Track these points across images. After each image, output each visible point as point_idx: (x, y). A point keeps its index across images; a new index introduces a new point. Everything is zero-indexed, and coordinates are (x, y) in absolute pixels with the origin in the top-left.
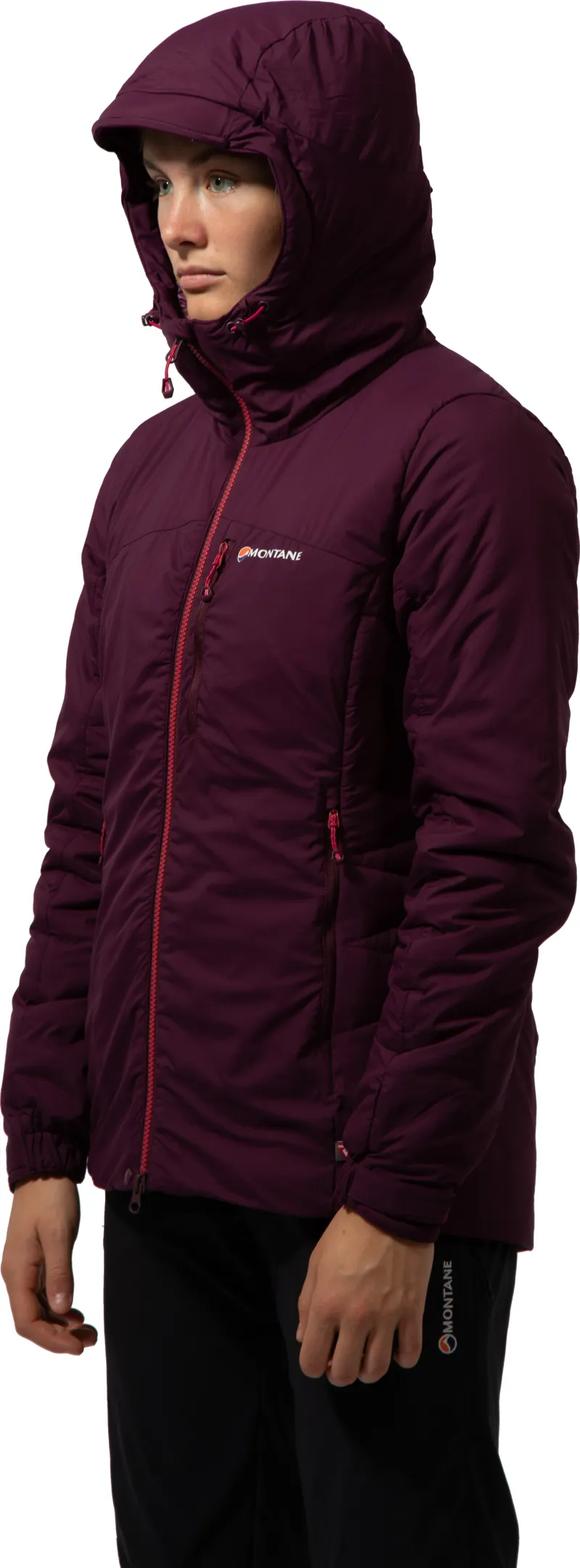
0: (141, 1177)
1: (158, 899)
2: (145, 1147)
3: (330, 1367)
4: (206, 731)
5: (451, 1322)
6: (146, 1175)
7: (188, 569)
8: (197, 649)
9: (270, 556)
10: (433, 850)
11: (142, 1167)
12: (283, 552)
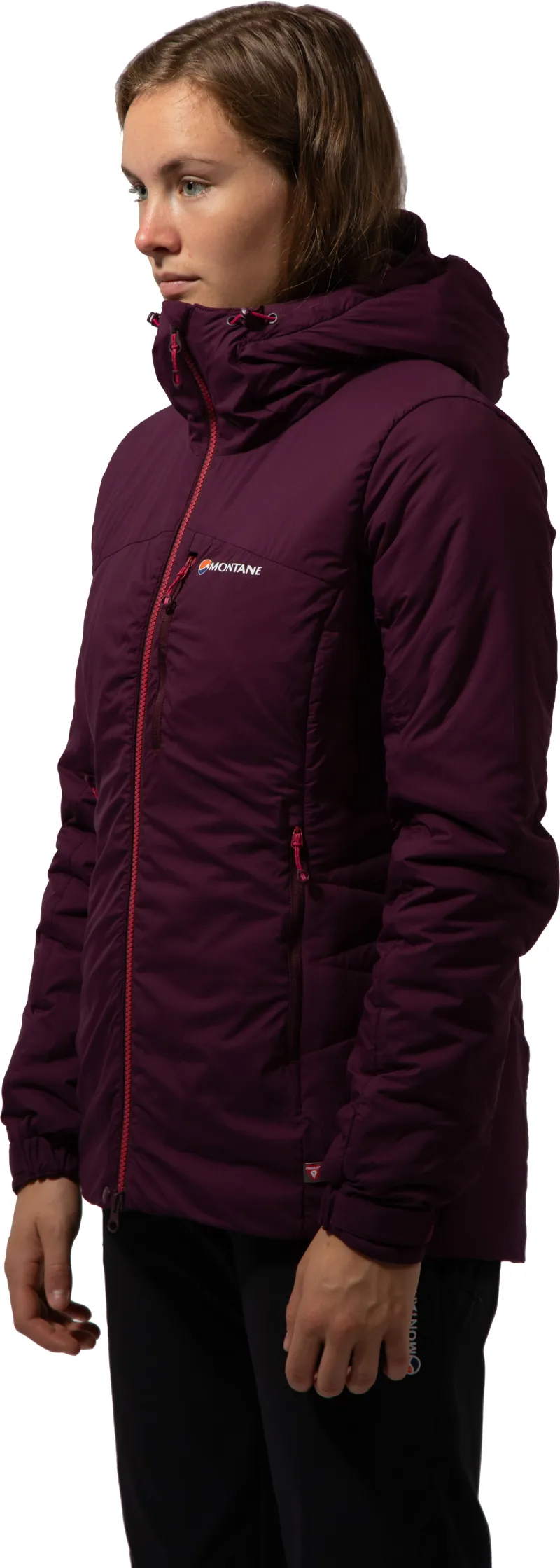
0: (118, 1196)
1: (131, 917)
2: (122, 1165)
3: (316, 1379)
4: (171, 749)
5: (415, 1344)
6: (123, 1194)
7: (155, 581)
8: (162, 662)
9: (231, 570)
10: (407, 859)
11: (119, 1185)
12: (243, 566)
